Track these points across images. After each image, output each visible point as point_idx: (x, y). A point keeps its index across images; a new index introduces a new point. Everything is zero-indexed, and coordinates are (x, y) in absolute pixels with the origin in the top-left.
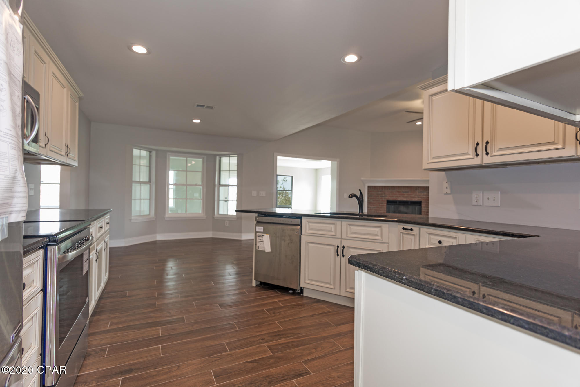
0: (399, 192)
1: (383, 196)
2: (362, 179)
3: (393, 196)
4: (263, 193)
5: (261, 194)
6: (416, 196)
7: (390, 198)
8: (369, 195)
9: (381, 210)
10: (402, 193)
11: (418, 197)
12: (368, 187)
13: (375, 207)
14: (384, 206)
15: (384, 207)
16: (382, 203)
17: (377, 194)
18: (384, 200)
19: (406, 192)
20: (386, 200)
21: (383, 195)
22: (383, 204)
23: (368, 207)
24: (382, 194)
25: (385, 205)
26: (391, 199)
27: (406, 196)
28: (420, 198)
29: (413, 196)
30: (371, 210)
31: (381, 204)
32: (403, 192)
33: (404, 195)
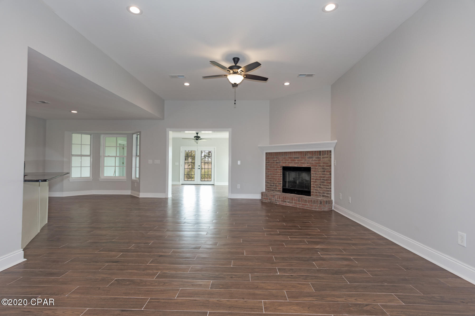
0: (290, 158)
2: (259, 146)
3: (285, 163)
4: (158, 162)
5: (155, 162)
6: (306, 162)
8: (267, 162)
10: (293, 159)
11: (308, 163)
12: (266, 153)
13: (272, 173)
14: (279, 172)
16: (277, 170)
17: (273, 160)
18: (280, 166)
19: (296, 158)
20: (282, 166)
21: (278, 162)
24: (277, 160)
25: (281, 170)
27: (296, 162)
29: (303, 162)
30: (268, 176)
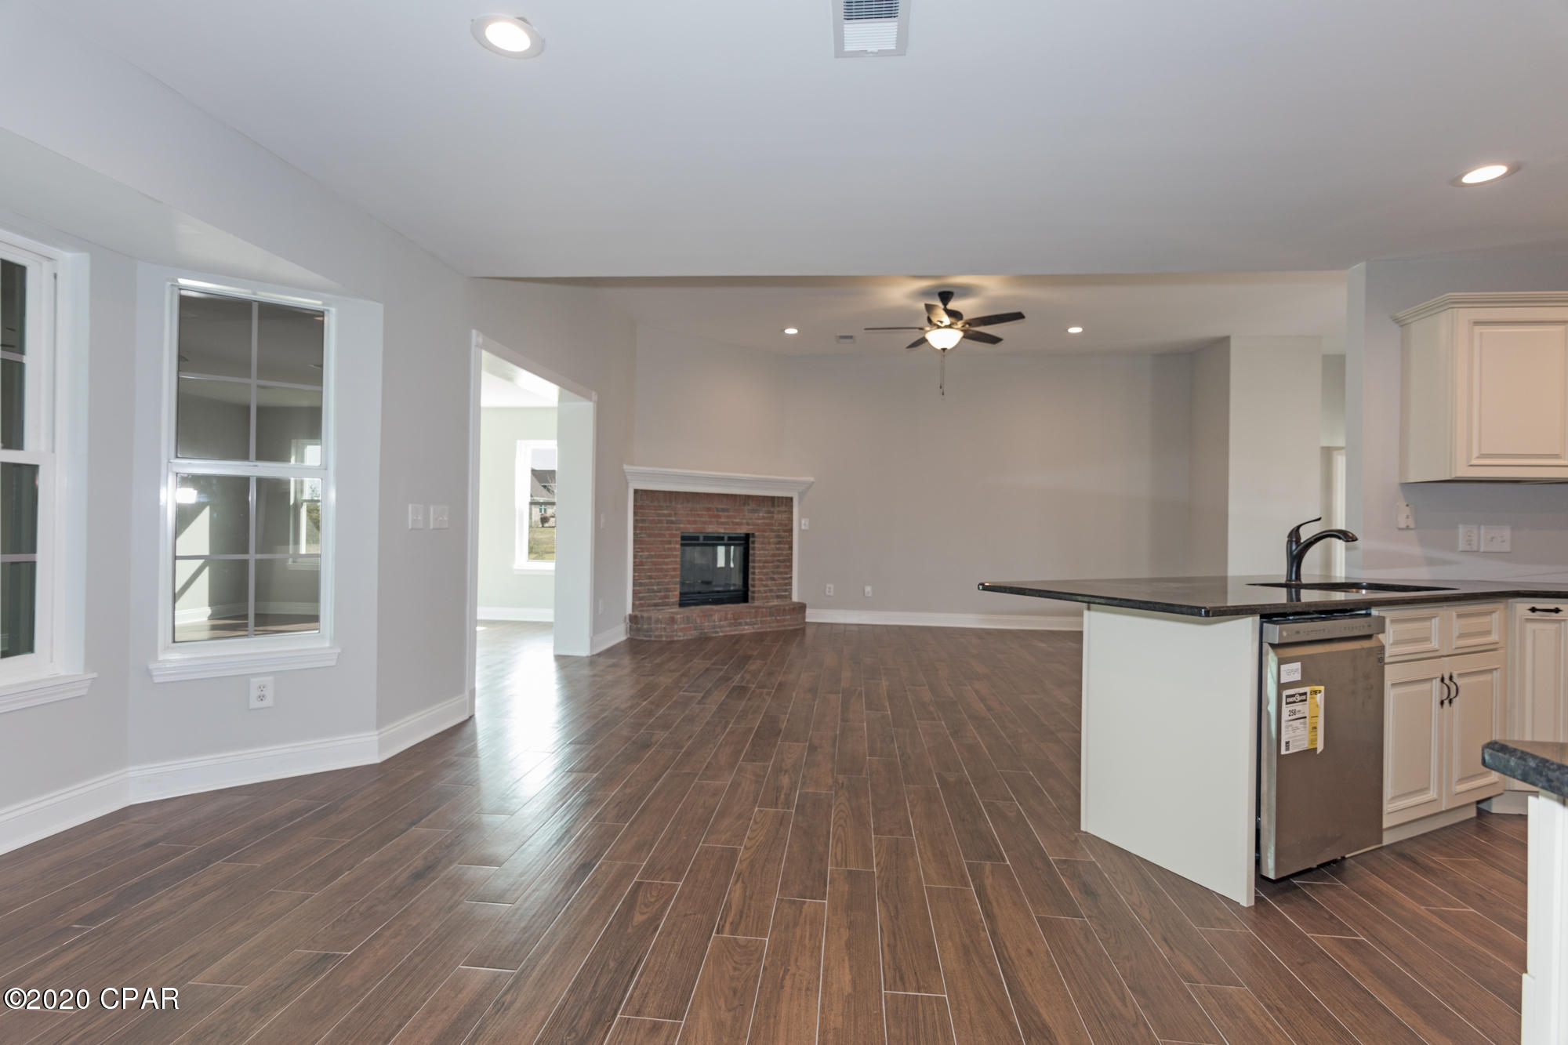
0: (709, 509)
1: (672, 522)
2: (623, 468)
3: (695, 522)
6: (744, 521)
7: (689, 526)
8: (638, 518)
9: (667, 564)
10: (715, 513)
11: (748, 524)
12: (636, 491)
13: (653, 553)
14: (675, 549)
15: (675, 553)
16: (670, 543)
17: (659, 515)
18: (674, 532)
19: (724, 510)
20: (678, 532)
21: (673, 519)
22: (673, 546)
23: (635, 557)
24: (670, 515)
25: (678, 546)
26: (691, 529)
27: (723, 520)
28: (751, 527)
29: (737, 520)
30: (642, 564)
31: (667, 546)
32: (718, 510)
33: (720, 517)
